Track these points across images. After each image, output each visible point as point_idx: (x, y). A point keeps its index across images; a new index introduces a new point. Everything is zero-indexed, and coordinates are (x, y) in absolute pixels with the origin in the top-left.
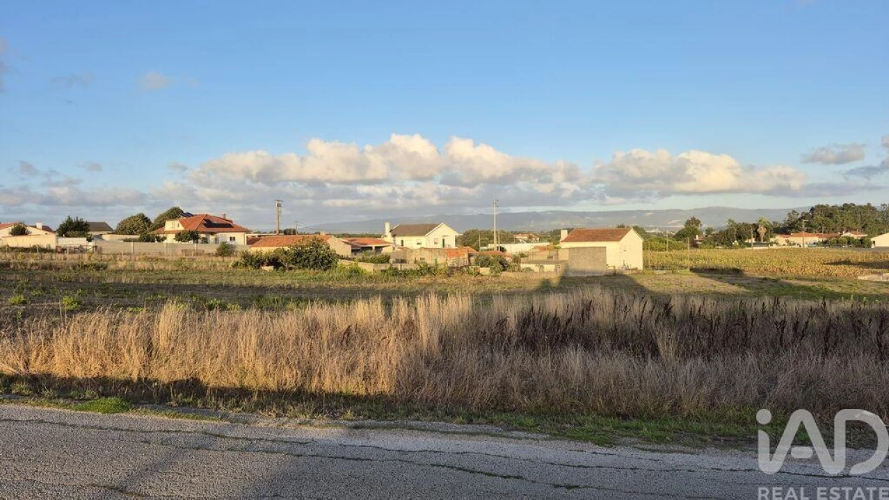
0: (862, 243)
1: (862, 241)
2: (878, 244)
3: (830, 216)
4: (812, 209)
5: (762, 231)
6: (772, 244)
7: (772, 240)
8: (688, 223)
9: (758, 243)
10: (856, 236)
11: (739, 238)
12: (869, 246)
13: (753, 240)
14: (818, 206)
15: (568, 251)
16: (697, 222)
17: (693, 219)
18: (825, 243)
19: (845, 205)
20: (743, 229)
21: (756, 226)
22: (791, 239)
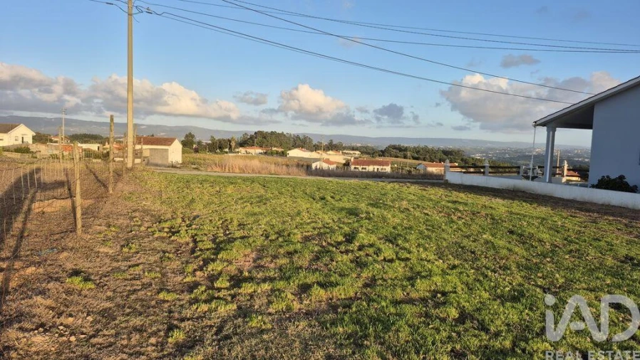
0: (283, 154)
1: (283, 152)
2: (290, 155)
3: (265, 138)
4: (255, 133)
5: (233, 144)
6: (238, 152)
7: (237, 150)
8: (187, 136)
9: (231, 152)
10: (280, 150)
11: (220, 148)
12: (286, 156)
13: (227, 150)
14: (259, 132)
15: (149, 151)
16: (193, 136)
17: (190, 134)
18: (265, 153)
19: (272, 132)
20: (223, 142)
21: (230, 141)
22: (249, 150)
